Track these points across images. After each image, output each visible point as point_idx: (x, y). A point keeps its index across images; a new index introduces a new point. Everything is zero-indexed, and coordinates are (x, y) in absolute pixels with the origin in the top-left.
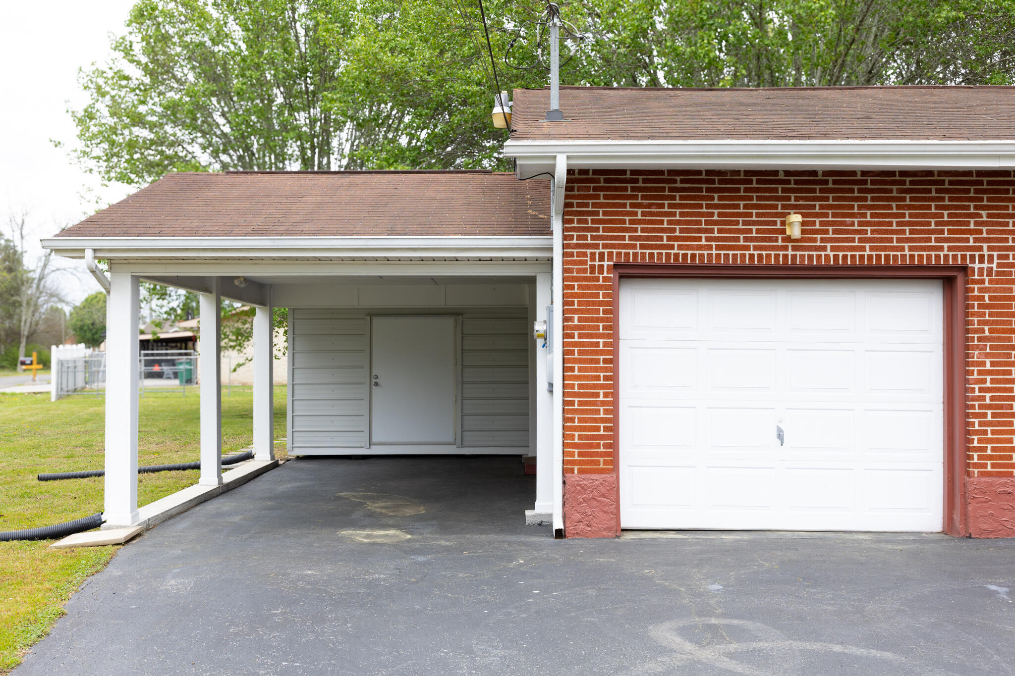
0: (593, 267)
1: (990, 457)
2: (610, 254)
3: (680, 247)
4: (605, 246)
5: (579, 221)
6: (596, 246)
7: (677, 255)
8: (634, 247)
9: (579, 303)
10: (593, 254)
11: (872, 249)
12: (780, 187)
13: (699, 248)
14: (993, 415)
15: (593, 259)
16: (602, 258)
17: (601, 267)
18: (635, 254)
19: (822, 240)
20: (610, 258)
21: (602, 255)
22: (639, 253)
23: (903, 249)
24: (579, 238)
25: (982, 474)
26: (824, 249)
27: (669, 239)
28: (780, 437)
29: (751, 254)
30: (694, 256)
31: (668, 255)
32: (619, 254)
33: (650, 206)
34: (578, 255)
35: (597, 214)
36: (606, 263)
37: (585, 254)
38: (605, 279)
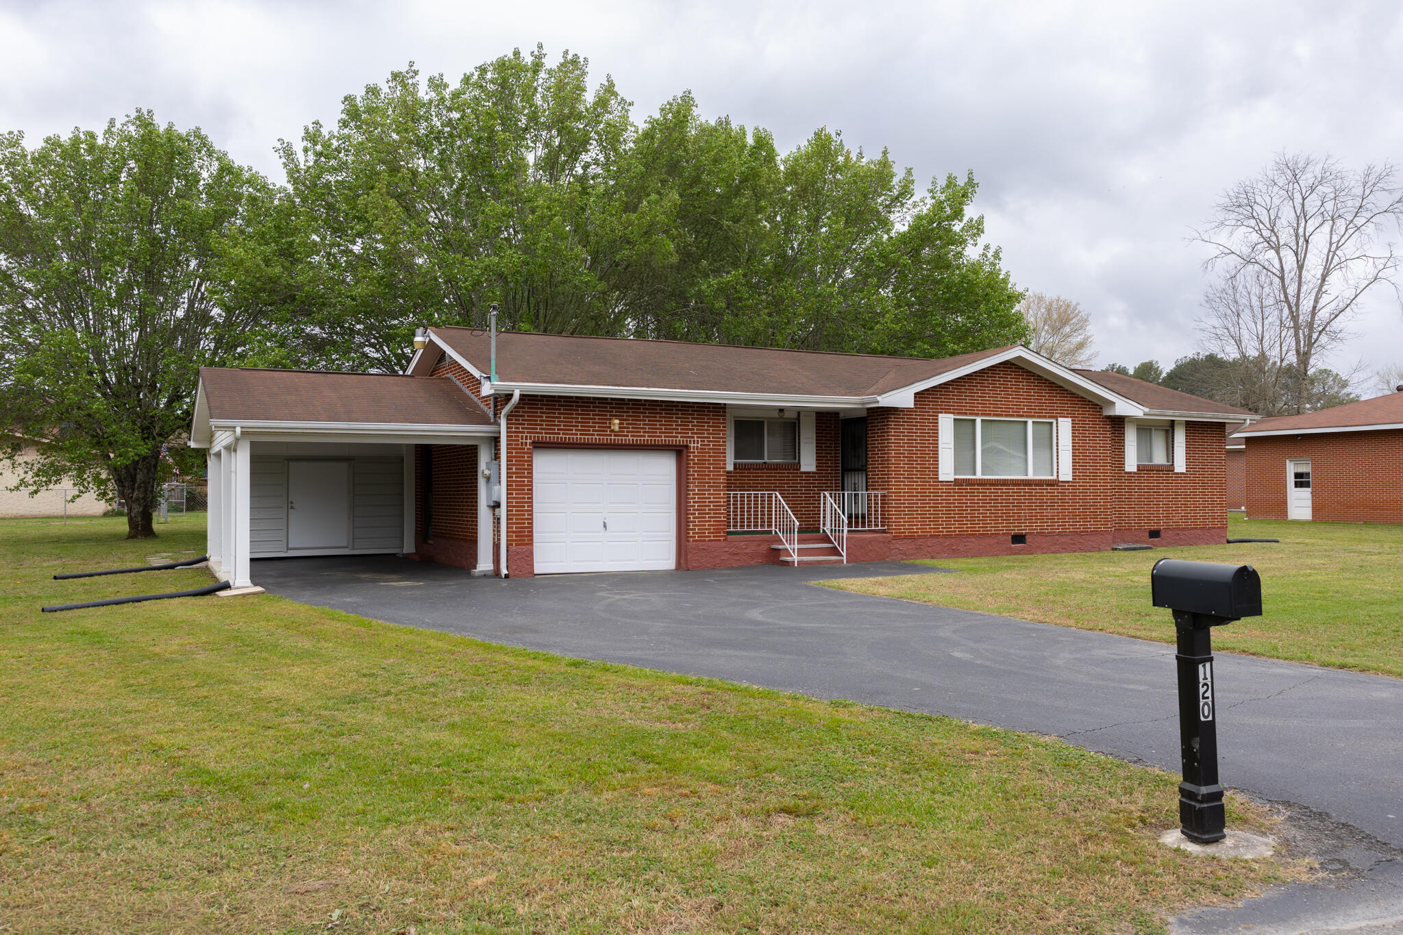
0: (522, 443)
1: (697, 533)
2: (530, 437)
3: (563, 434)
4: (528, 433)
5: (516, 420)
6: (524, 433)
7: (561, 438)
8: (542, 433)
9: (516, 461)
10: (522, 437)
11: (648, 436)
12: (609, 406)
13: (572, 434)
14: (699, 514)
15: (522, 439)
16: (526, 439)
17: (526, 443)
18: (542, 437)
19: (627, 432)
20: (530, 439)
21: (526, 437)
22: (544, 436)
23: (661, 437)
24: (515, 428)
25: (693, 541)
26: (628, 436)
27: (558, 430)
28: (605, 526)
29: (596, 438)
30: (569, 438)
31: (558, 438)
32: (534, 437)
33: (549, 413)
34: (515, 436)
35: (524, 416)
36: (528, 441)
37: (518, 436)
38: (528, 449)
